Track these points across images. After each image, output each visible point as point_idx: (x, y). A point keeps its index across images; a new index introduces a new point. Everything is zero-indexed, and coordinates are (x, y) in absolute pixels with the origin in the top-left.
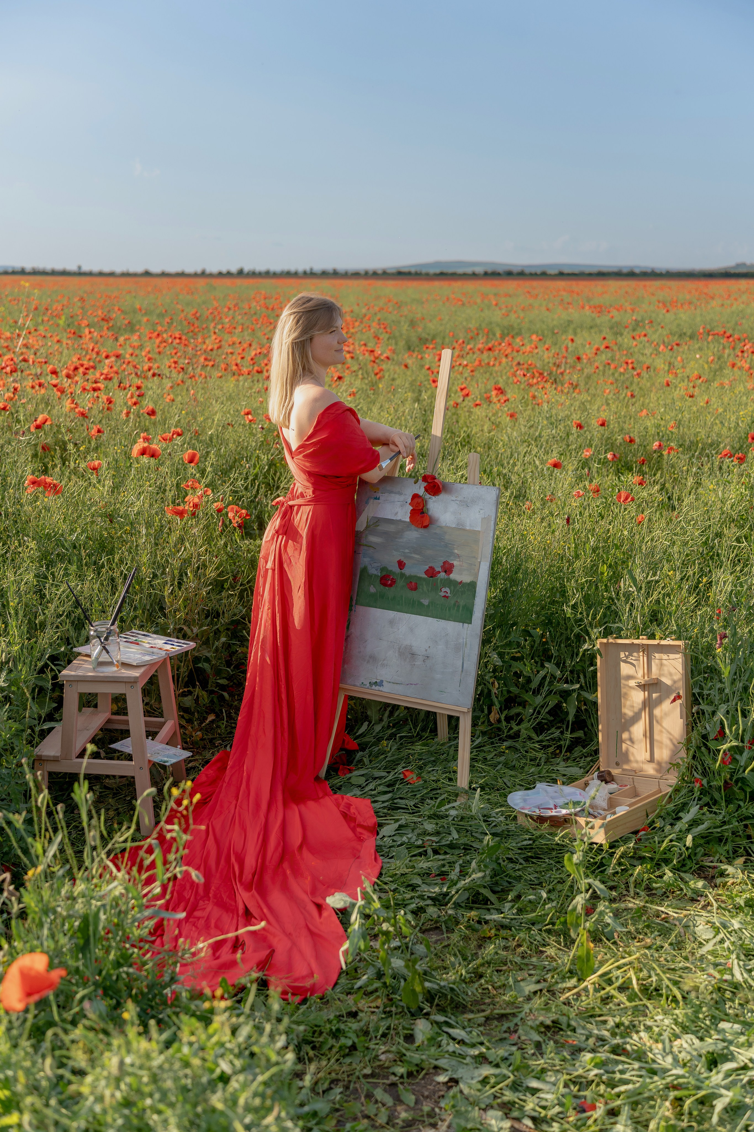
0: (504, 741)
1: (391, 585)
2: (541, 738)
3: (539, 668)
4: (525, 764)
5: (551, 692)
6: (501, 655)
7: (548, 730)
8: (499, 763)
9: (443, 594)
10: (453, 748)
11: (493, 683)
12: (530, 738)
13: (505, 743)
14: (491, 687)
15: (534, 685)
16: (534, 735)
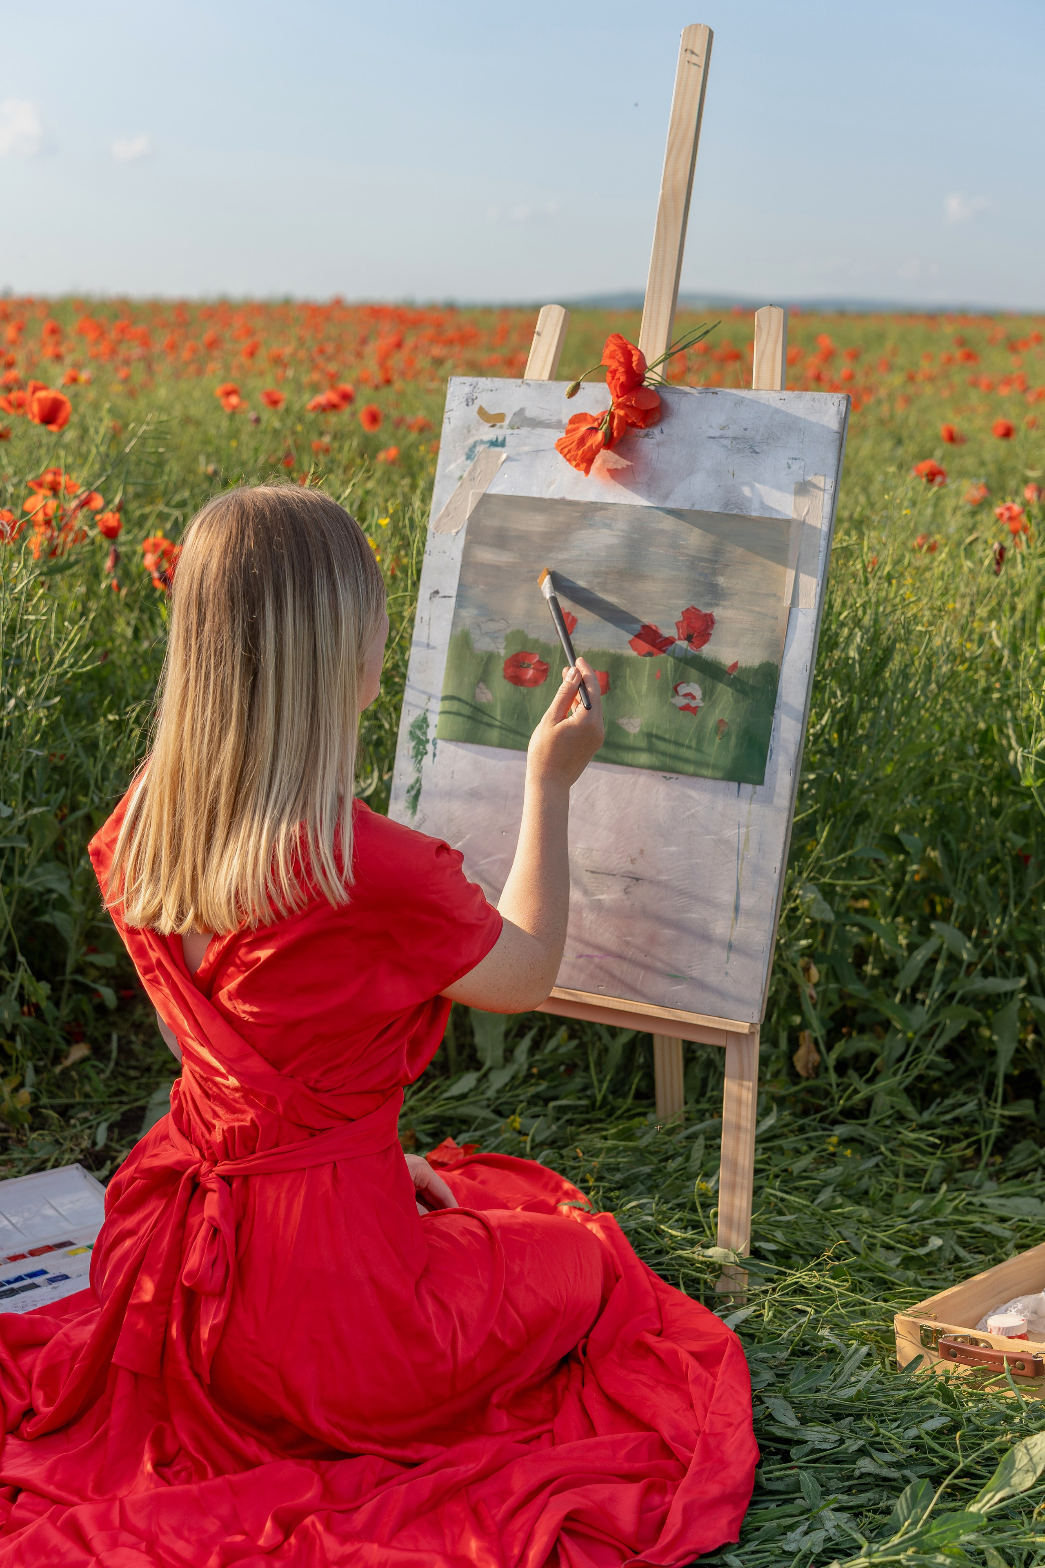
0: (835, 1122)
1: (535, 682)
2: (926, 1117)
3: (917, 939)
4: (894, 1186)
5: (951, 996)
6: (828, 893)
7: (945, 1096)
8: (826, 1184)
9: (681, 701)
10: (701, 1141)
11: (806, 970)
12: (901, 1118)
13: (840, 1131)
14: (800, 979)
15: (904, 980)
16: (909, 1110)
